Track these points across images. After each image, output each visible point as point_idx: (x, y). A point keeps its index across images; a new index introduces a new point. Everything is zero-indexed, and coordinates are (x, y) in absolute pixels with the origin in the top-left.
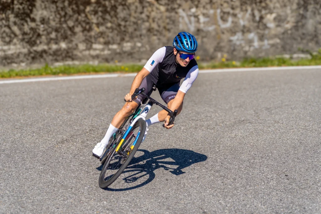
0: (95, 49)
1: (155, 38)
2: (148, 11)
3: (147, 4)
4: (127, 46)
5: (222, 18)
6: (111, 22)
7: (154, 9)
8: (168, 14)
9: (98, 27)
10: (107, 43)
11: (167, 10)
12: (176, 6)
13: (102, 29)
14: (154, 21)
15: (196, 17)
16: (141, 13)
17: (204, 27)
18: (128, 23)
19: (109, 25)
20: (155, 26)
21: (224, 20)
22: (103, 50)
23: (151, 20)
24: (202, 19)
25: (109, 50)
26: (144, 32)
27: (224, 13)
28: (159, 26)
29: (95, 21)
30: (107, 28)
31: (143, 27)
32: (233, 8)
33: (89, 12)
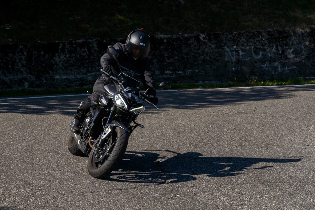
0: (167, 74)
1: (208, 66)
2: (203, 48)
3: (203, 44)
4: (189, 72)
5: (255, 52)
6: (177, 56)
7: (208, 47)
8: (217, 50)
9: (169, 59)
10: (174, 70)
11: (216, 47)
12: (223, 44)
13: (171, 60)
14: (207, 55)
15: (237, 51)
16: (198, 49)
17: (242, 58)
18: (189, 56)
19: (176, 58)
20: (208, 58)
21: (257, 53)
22: (172, 74)
23: (205, 54)
24: (241, 53)
25: (176, 74)
26: (200, 62)
27: (257, 48)
28: (211, 58)
29: (166, 55)
30: (175, 60)
31: (200, 59)
32: (263, 46)
33: (162, 49)
